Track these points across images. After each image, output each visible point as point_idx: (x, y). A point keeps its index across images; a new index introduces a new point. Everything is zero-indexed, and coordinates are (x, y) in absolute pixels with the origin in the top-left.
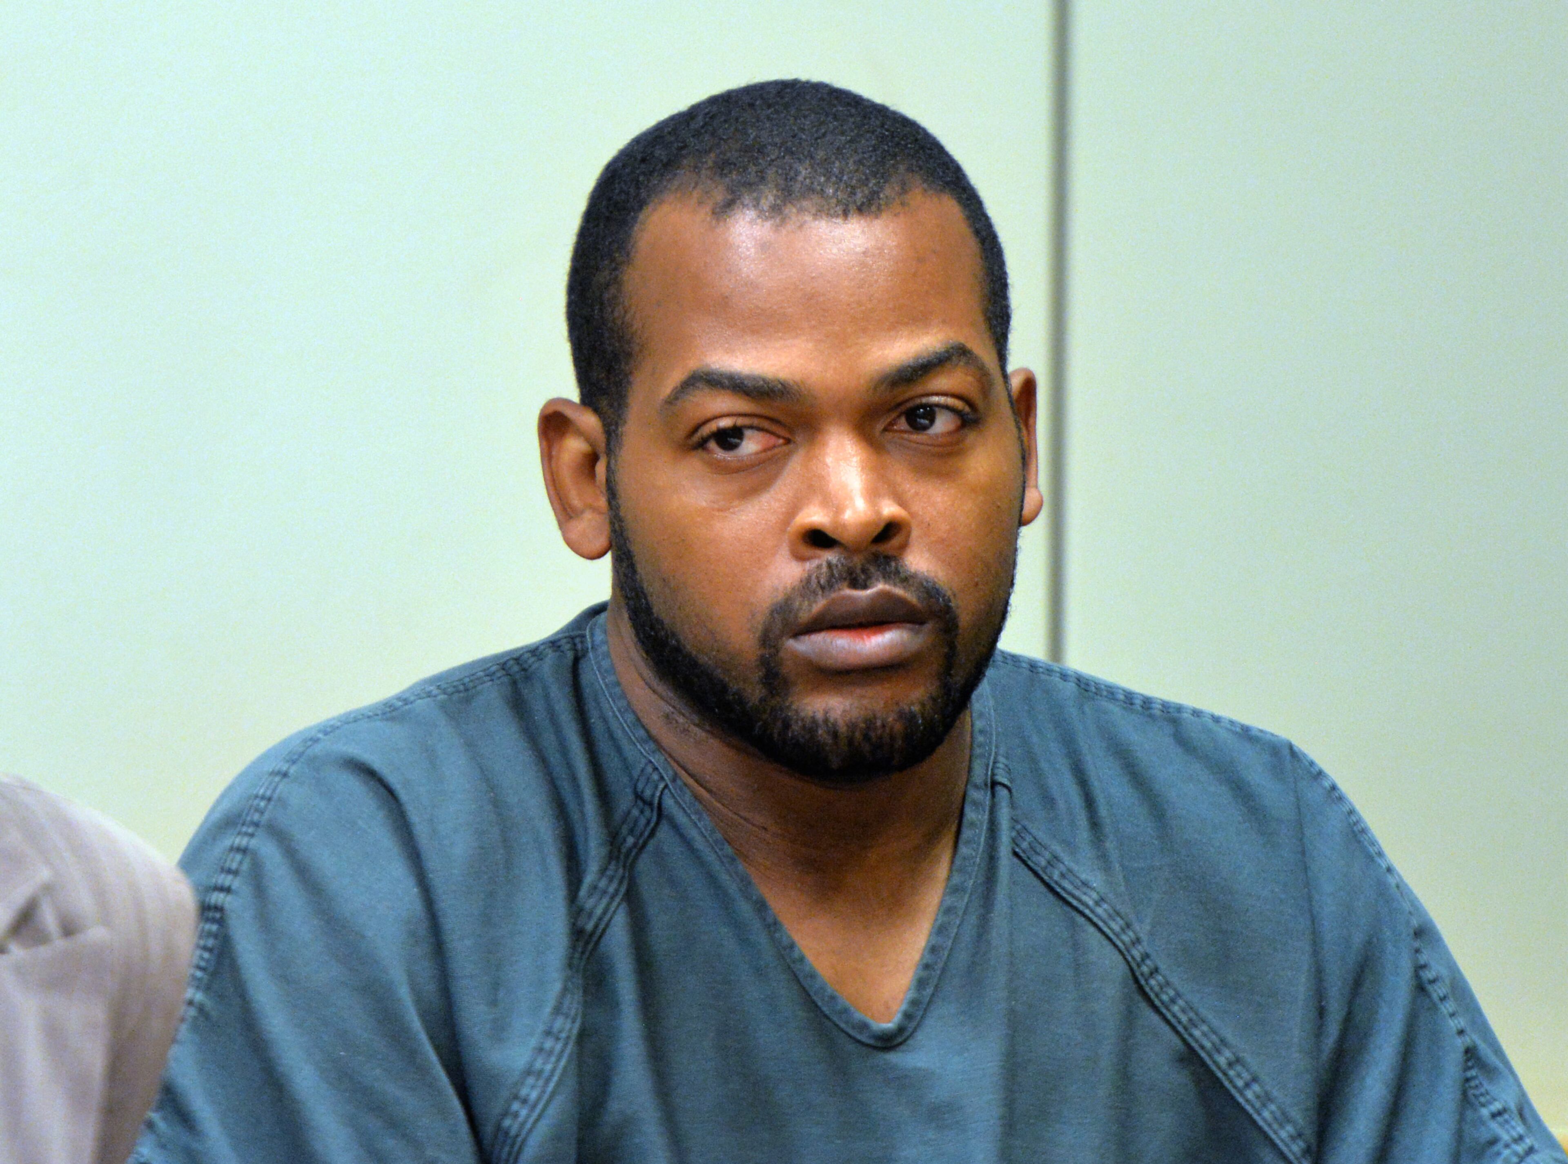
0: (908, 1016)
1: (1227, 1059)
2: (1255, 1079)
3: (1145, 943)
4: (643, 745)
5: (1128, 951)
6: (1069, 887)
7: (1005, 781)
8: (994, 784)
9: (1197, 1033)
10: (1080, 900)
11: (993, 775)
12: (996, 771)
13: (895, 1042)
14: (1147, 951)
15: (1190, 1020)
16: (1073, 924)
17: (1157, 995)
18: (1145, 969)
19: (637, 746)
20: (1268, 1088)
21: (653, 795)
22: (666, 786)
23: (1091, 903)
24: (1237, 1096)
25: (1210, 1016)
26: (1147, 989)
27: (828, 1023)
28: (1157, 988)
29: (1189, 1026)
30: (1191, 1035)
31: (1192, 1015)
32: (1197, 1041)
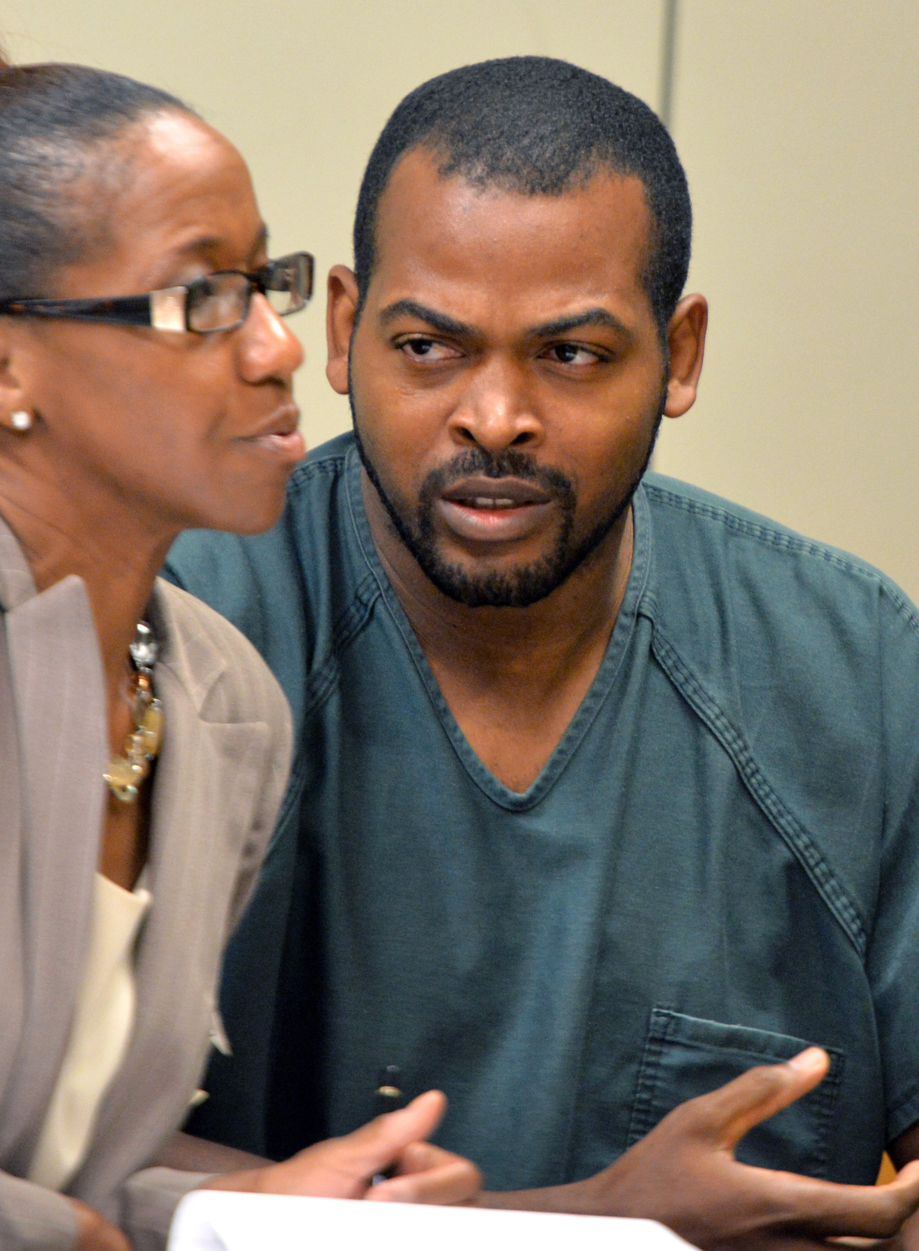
0: (539, 789)
1: (804, 842)
2: (823, 859)
3: (751, 750)
4: (369, 557)
5: (736, 756)
6: (698, 701)
7: (649, 614)
8: (640, 615)
9: (782, 821)
10: (704, 713)
11: (640, 607)
12: (643, 604)
13: (526, 808)
14: (752, 756)
15: (779, 811)
16: (697, 730)
17: (756, 791)
18: (748, 771)
19: (364, 558)
20: (833, 867)
21: (369, 600)
22: (381, 595)
23: (713, 717)
24: (809, 872)
25: (795, 808)
26: (748, 786)
27: (476, 789)
28: (756, 786)
29: (777, 816)
30: (778, 823)
31: (781, 807)
32: (782, 828)
